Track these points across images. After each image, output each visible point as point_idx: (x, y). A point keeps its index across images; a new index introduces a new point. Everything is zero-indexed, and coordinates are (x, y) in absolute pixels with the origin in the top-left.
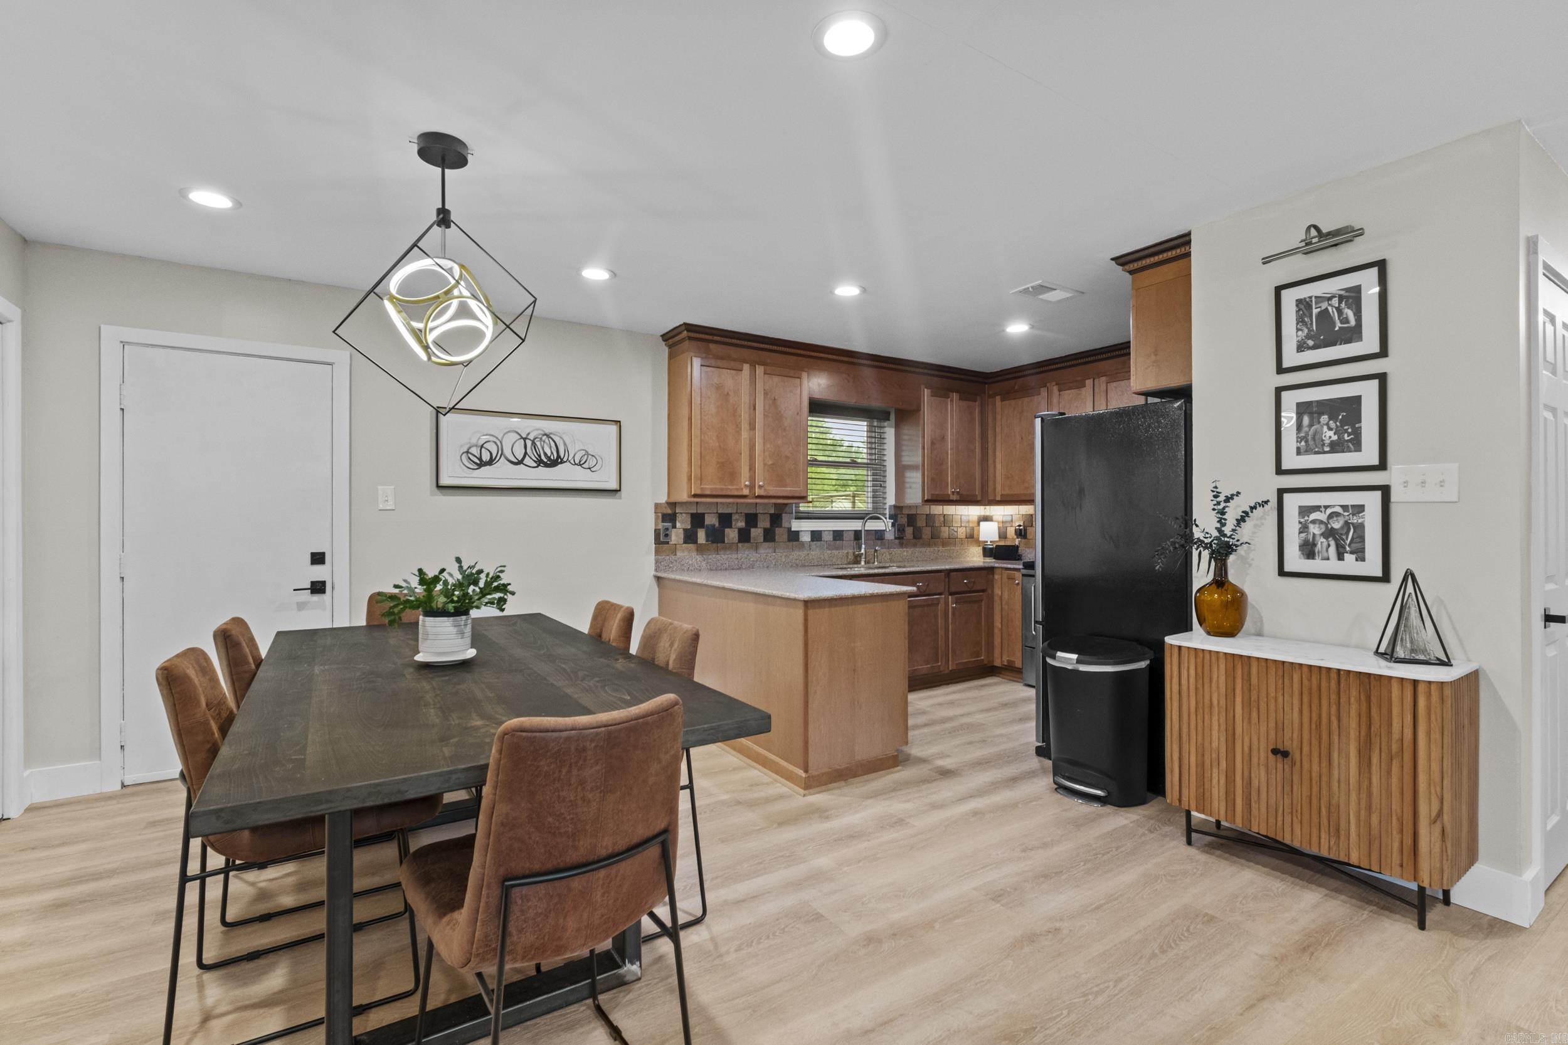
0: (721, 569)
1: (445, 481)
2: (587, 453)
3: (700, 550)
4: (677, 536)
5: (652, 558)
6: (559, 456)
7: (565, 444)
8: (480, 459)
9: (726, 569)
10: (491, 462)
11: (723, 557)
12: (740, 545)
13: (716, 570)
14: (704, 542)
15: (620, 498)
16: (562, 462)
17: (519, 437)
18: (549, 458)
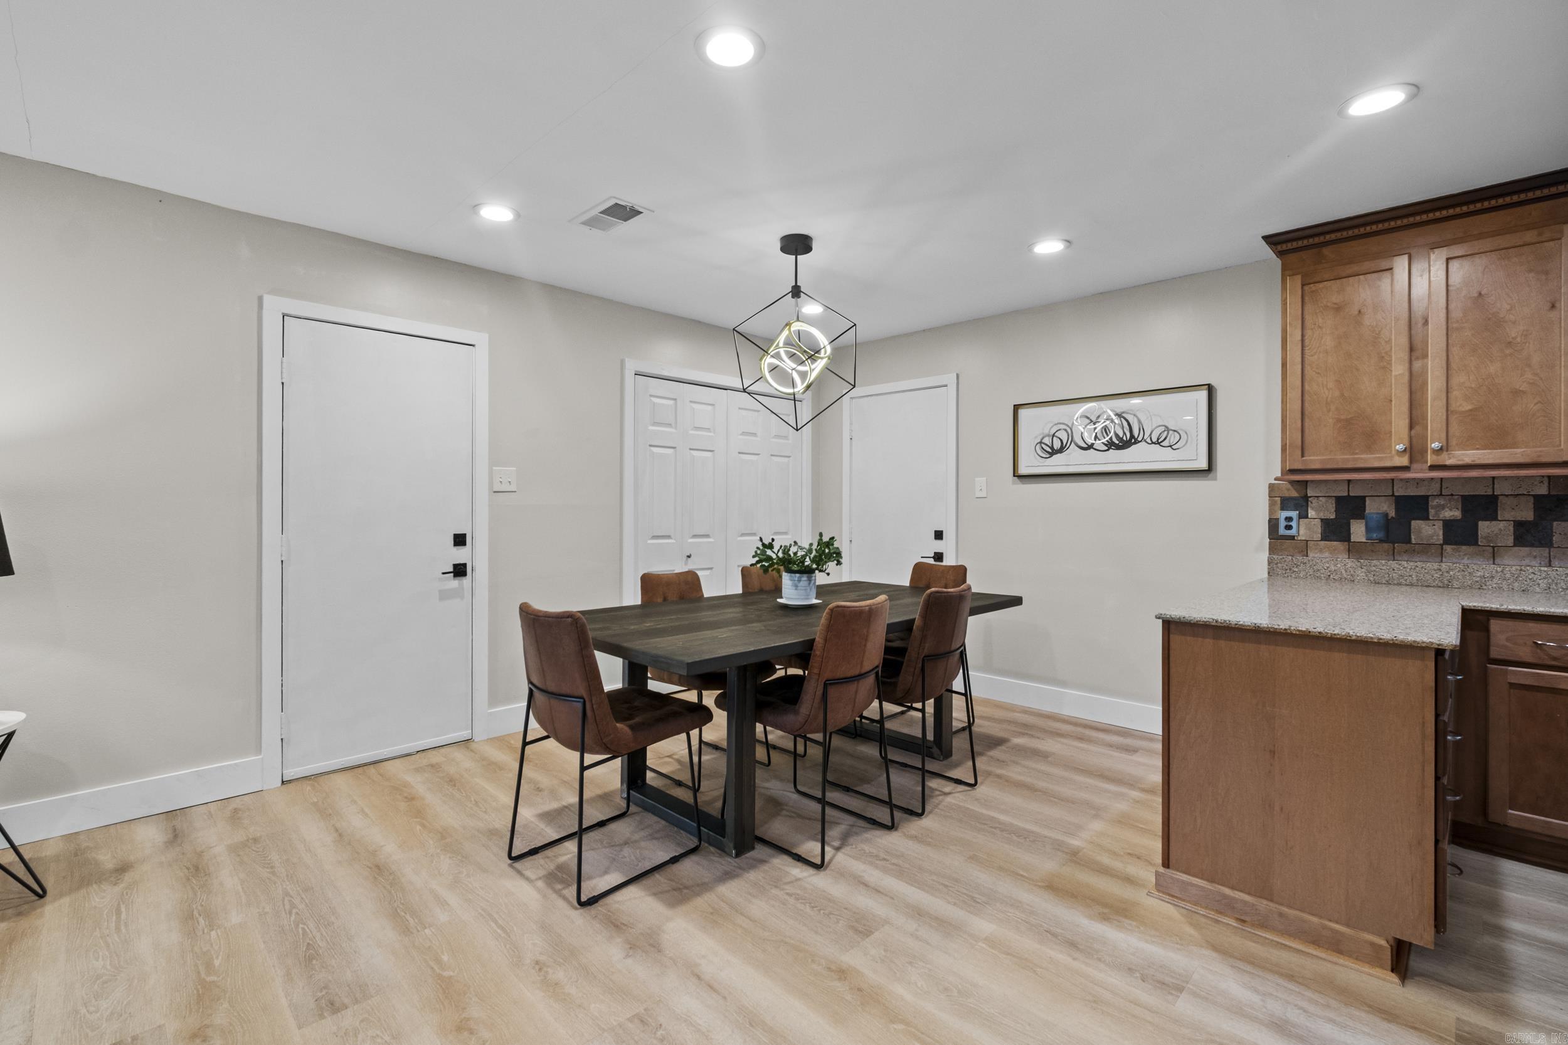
0: (1399, 584)
1: (1023, 470)
2: (1167, 429)
3: (1355, 550)
4: (1307, 529)
5: (1265, 555)
6: (1132, 436)
7: (1140, 422)
8: (1052, 448)
9: (1411, 585)
10: (1061, 450)
11: (1405, 566)
12: (1448, 548)
13: (1388, 583)
14: (1364, 540)
15: (1215, 479)
16: (1137, 442)
17: (1088, 421)
18: (1120, 439)
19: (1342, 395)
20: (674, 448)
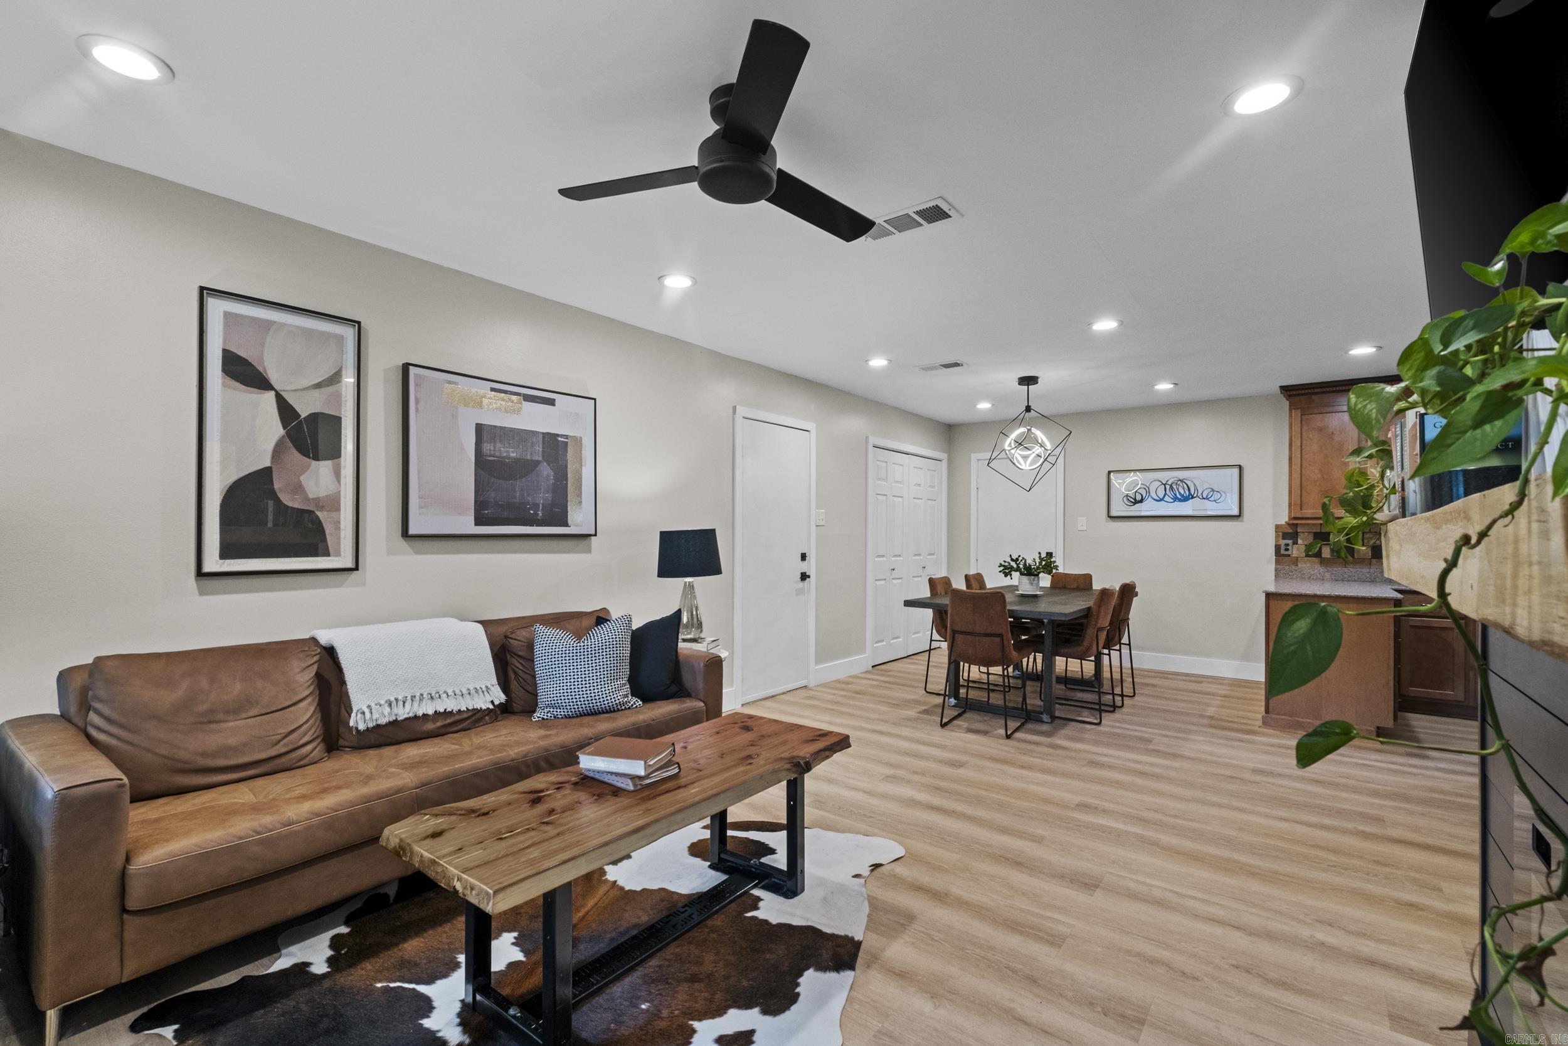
0: (1348, 581)
1: (1113, 513)
2: (1213, 490)
3: (1324, 562)
4: (1297, 551)
5: (1273, 566)
6: (1190, 494)
7: (1195, 485)
8: (1135, 499)
9: (1355, 581)
10: (1141, 501)
11: (1351, 570)
12: (1374, 561)
13: (1342, 580)
14: (1329, 557)
15: (1242, 521)
16: (1193, 497)
17: (1160, 483)
18: (1182, 496)
19: (1323, 476)
20: (886, 495)
